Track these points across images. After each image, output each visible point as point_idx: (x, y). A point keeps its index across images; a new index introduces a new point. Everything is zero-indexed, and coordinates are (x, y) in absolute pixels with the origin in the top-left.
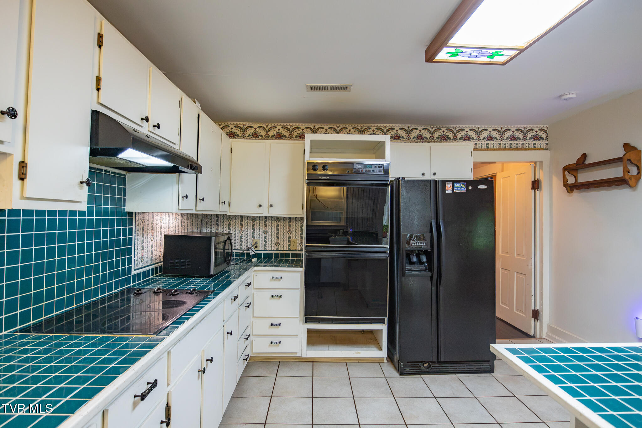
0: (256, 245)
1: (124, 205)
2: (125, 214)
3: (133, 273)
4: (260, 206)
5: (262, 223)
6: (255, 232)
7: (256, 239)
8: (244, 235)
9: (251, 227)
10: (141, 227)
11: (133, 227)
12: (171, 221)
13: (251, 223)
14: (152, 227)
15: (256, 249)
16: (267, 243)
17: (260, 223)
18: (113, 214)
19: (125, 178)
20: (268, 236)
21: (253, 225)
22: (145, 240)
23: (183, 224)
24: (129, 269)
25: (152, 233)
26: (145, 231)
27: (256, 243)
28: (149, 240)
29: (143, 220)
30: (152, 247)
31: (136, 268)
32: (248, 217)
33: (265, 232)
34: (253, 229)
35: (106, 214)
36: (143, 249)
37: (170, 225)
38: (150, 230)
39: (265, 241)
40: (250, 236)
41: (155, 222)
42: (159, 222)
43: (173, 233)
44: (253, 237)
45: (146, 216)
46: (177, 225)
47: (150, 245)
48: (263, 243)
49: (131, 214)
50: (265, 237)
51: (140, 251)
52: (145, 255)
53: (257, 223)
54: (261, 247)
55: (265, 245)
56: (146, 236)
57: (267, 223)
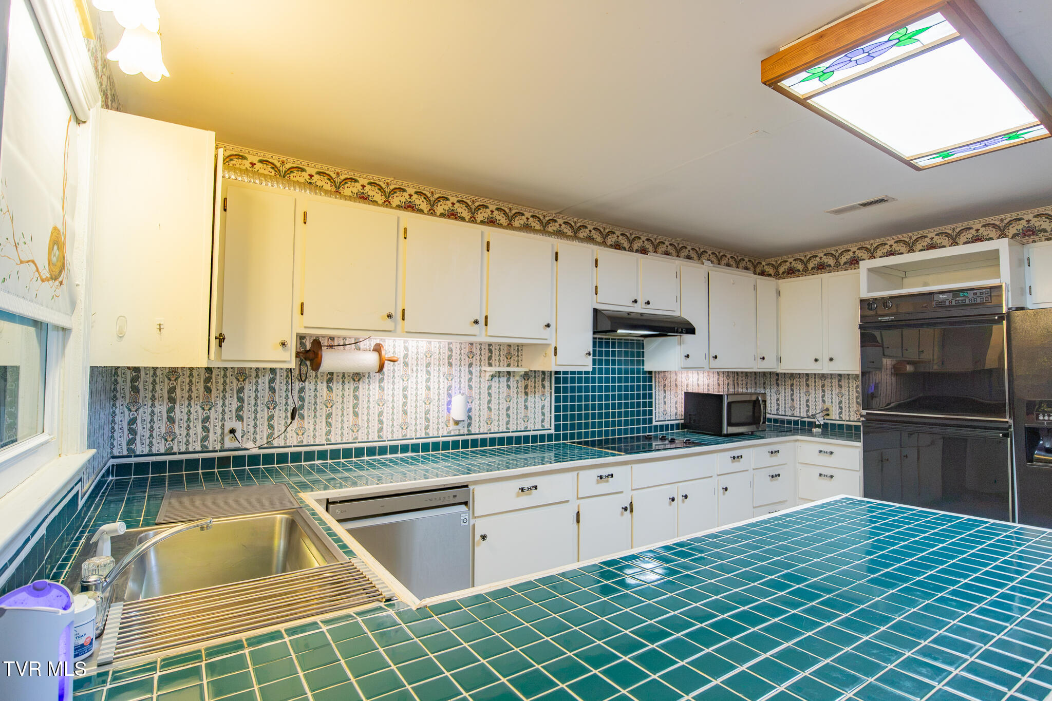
0: (826, 412)
1: (643, 365)
2: (644, 372)
3: (654, 423)
4: (816, 360)
5: (835, 382)
6: (826, 394)
7: (828, 404)
8: (812, 398)
9: (821, 388)
10: (662, 384)
11: (653, 383)
12: (701, 379)
13: (819, 383)
14: (676, 385)
15: (828, 417)
16: (843, 411)
17: (831, 383)
18: (632, 372)
19: (643, 343)
20: (845, 400)
21: (823, 386)
22: (668, 397)
23: (721, 382)
24: (650, 421)
25: (676, 390)
26: (667, 388)
27: (827, 410)
28: (673, 396)
29: (665, 378)
30: (676, 404)
31: (657, 419)
32: (815, 374)
33: (840, 394)
34: (823, 391)
35: (626, 372)
36: (665, 403)
37: (700, 382)
38: (673, 387)
39: (841, 408)
40: (819, 400)
41: (679, 379)
42: (684, 379)
43: (706, 392)
44: (824, 401)
45: (667, 374)
46: (711, 383)
47: (673, 401)
48: (838, 411)
49: (650, 373)
50: (840, 402)
51: (662, 405)
52: (668, 409)
53: (827, 382)
54: (834, 415)
55: (840, 413)
56: (668, 392)
57: (842, 383)
